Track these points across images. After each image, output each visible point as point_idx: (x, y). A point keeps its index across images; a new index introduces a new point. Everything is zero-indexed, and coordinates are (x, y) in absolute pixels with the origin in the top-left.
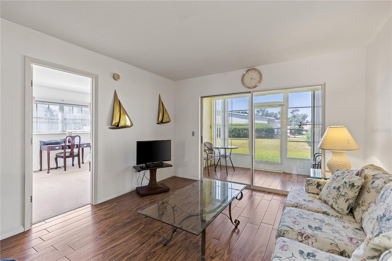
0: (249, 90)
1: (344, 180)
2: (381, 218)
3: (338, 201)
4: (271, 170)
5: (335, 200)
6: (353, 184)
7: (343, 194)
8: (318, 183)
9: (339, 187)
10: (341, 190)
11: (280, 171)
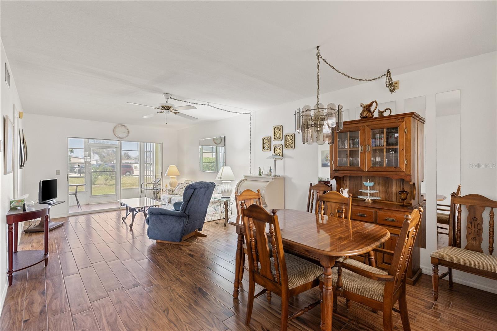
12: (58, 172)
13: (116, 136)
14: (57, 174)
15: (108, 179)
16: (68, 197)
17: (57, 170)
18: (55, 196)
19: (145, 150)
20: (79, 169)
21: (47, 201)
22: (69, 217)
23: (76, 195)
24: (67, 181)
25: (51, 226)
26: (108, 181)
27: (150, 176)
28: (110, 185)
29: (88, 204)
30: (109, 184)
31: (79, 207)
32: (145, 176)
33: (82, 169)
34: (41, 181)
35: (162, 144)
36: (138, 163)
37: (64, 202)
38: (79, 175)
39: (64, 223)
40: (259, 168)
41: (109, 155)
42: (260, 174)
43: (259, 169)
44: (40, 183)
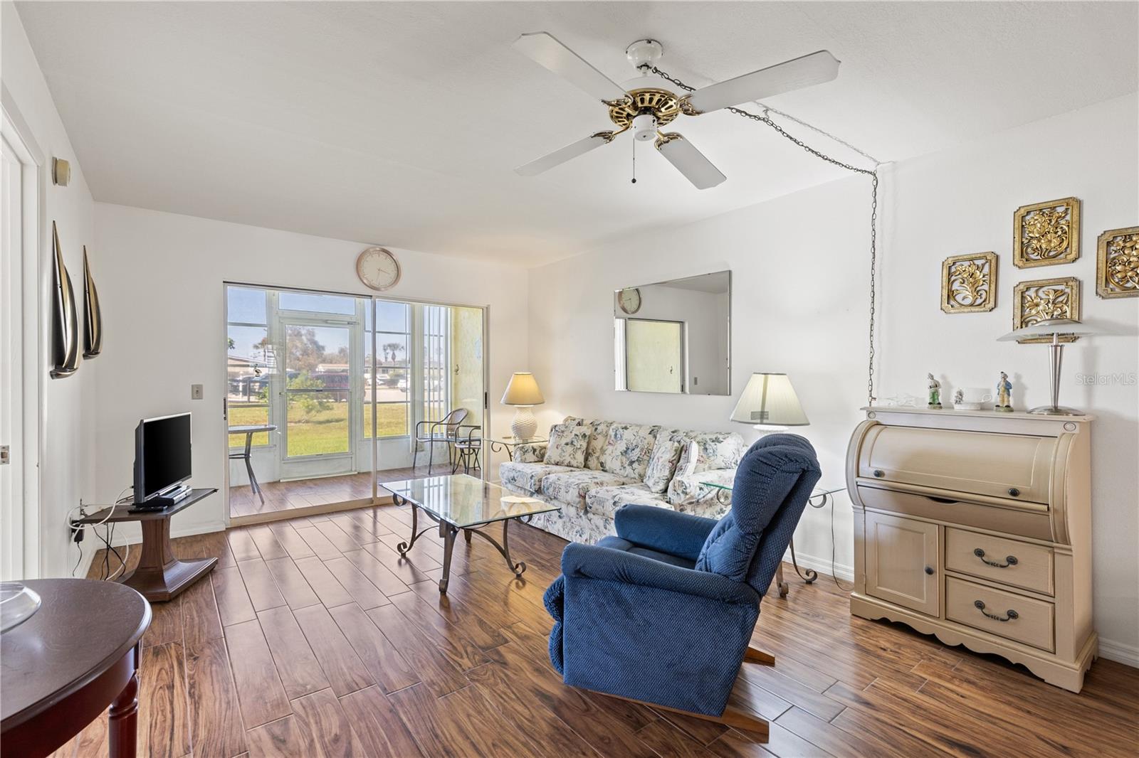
0: (369, 292)
1: (574, 433)
2: (626, 452)
3: (576, 456)
4: (328, 474)
5: (572, 456)
6: (584, 434)
7: (579, 447)
8: (533, 448)
9: (572, 442)
10: (575, 443)
11: (349, 472)
12: (197, 392)
13: (365, 281)
14: (193, 399)
15: (311, 410)
16: (227, 466)
17: (193, 386)
18: (185, 472)
19: (426, 332)
20: (246, 385)
21: (162, 492)
22: (229, 530)
23: (247, 457)
24: (225, 418)
25: (174, 582)
26: (313, 413)
27: (436, 404)
28: (320, 423)
29: (277, 480)
30: (315, 419)
31: (254, 493)
32: (426, 404)
33: (252, 384)
34: (142, 421)
35: (486, 311)
36: (406, 368)
37: (215, 491)
38: (245, 398)
39: (216, 562)
40: (932, 377)
41: (308, 355)
42: (934, 403)
43: (929, 382)
44: (137, 430)
